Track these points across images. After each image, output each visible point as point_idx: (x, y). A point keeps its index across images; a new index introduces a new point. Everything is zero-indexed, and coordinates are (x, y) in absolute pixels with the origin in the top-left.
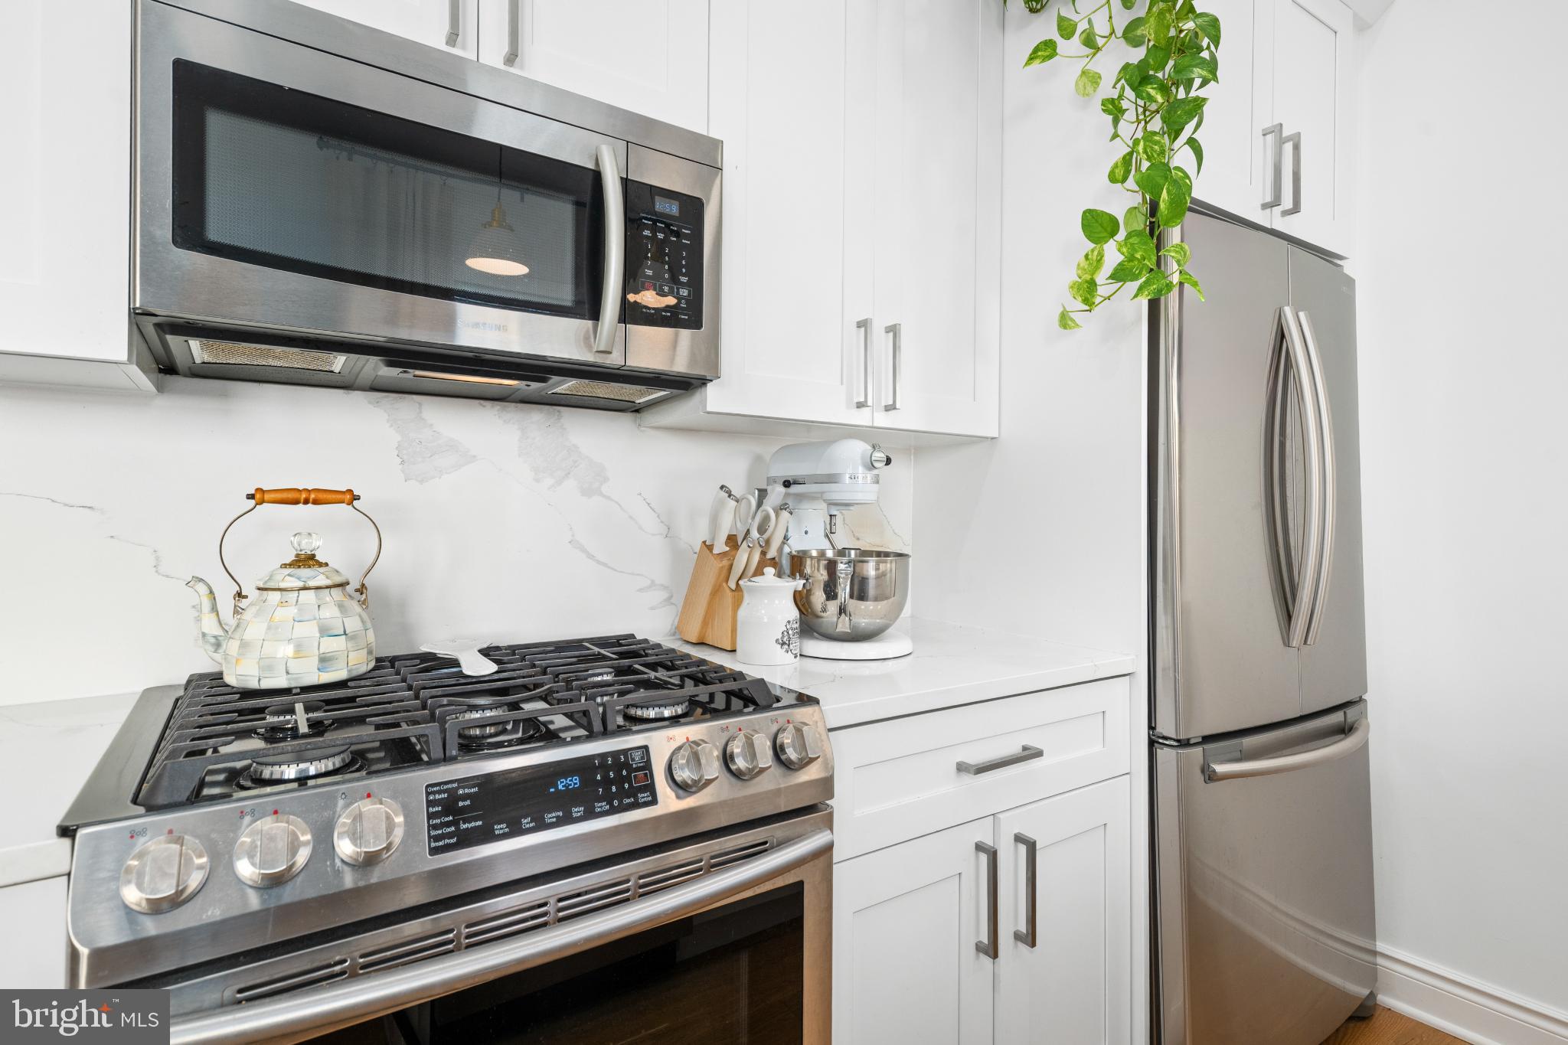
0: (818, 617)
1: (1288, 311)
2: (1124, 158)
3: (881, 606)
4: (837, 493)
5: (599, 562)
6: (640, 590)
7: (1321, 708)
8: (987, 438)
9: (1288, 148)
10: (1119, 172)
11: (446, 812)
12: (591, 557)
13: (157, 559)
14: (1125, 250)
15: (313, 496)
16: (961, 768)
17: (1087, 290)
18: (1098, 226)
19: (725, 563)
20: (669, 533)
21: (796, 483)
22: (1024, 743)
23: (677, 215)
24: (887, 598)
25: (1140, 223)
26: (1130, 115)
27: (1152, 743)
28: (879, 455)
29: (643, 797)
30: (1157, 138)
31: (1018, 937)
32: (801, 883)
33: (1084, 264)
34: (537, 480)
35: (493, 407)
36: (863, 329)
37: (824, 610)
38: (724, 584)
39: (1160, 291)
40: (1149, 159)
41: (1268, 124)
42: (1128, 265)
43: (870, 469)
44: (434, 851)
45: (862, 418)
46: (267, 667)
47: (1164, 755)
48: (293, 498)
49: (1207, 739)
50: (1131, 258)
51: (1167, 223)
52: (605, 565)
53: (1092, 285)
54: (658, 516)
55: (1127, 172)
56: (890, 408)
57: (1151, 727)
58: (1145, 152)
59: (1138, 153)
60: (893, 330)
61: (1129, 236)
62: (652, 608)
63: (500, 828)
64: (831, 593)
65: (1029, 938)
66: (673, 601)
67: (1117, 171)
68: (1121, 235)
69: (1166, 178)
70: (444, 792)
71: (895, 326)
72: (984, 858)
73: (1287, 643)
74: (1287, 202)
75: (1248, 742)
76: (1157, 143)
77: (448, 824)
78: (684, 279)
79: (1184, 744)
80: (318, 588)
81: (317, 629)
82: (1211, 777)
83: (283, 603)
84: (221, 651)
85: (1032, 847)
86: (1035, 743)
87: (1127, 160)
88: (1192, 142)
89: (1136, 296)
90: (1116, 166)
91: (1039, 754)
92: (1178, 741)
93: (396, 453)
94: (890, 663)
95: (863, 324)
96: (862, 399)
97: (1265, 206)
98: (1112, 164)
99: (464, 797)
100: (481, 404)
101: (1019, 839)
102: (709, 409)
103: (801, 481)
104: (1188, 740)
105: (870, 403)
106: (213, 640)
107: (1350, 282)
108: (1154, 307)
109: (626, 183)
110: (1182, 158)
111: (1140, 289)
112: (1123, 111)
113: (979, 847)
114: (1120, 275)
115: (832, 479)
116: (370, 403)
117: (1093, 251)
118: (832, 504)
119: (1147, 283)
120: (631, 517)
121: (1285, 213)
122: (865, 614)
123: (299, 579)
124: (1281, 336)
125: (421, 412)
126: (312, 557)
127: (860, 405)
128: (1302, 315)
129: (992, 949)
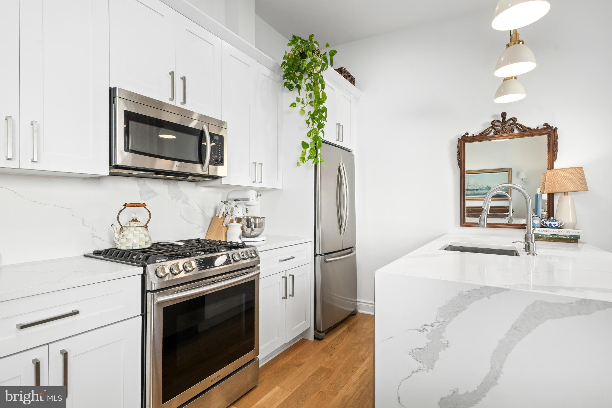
0: (245, 232)
1: (341, 163)
2: (310, 131)
3: (259, 229)
4: (248, 203)
5: (187, 221)
6: (197, 228)
7: (346, 248)
8: (280, 189)
9: (341, 127)
10: (309, 134)
11: (199, 264)
12: (185, 220)
13: (83, 221)
14: (310, 152)
15: (137, 205)
16: (280, 261)
17: (303, 159)
18: (305, 145)
19: (222, 220)
20: (203, 213)
21: (237, 200)
22: (291, 256)
23: (218, 140)
24: (261, 228)
25: (313, 146)
26: (311, 124)
27: (315, 256)
28: (259, 194)
29: (229, 262)
30: (316, 130)
31: (290, 295)
32: (254, 280)
33: (302, 153)
34: (172, 200)
35: (162, 181)
36: (254, 164)
37: (246, 231)
38: (221, 225)
39: (317, 163)
40: (315, 134)
41: (337, 123)
42: (311, 156)
43: (257, 197)
44: (199, 270)
45: (254, 185)
46: (134, 244)
47: (317, 258)
48: (133, 205)
49: (326, 254)
50: (311, 155)
51: (318, 148)
52: (188, 222)
53: (304, 158)
54: (201, 209)
55: (310, 135)
56: (261, 182)
57: (315, 253)
58: (314, 132)
59: (312, 132)
60: (261, 164)
61: (311, 149)
62: (199, 233)
63: (208, 267)
64: (248, 227)
65: (292, 295)
66: (204, 231)
67: (308, 134)
68: (310, 148)
69: (318, 139)
70: (198, 261)
71: (261, 163)
72: (284, 279)
73: (340, 234)
74: (341, 139)
75: (333, 255)
76: (316, 131)
77: (200, 266)
78: (220, 154)
79: (321, 255)
80: (142, 226)
81: (144, 236)
82: (326, 262)
83: (135, 230)
84: (119, 242)
85: (293, 276)
86: (293, 256)
87: (311, 132)
88: (322, 131)
89: (312, 163)
90: (308, 133)
91: (294, 258)
92: (320, 255)
93: (139, 193)
94: (261, 242)
95: (254, 163)
96: (254, 181)
97: (337, 140)
98: (307, 132)
99: (201, 262)
100: (159, 180)
101: (290, 275)
102: (222, 183)
103: (238, 200)
104: (322, 254)
105: (256, 182)
106: (117, 239)
107: (353, 156)
108: (316, 166)
109: (210, 133)
110: (320, 134)
111: (313, 162)
112: (310, 123)
113: (283, 277)
114: (309, 158)
115: (247, 199)
116: (133, 180)
117: (304, 151)
118: (246, 205)
119: (314, 160)
120: (194, 209)
121: (341, 142)
122: (256, 231)
123: (137, 224)
124: (339, 169)
125: (145, 182)
126: (136, 220)
127: (254, 182)
128: (343, 164)
129: (285, 298)
